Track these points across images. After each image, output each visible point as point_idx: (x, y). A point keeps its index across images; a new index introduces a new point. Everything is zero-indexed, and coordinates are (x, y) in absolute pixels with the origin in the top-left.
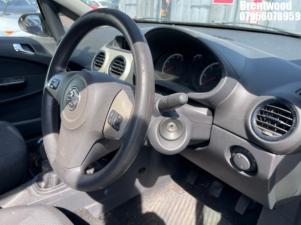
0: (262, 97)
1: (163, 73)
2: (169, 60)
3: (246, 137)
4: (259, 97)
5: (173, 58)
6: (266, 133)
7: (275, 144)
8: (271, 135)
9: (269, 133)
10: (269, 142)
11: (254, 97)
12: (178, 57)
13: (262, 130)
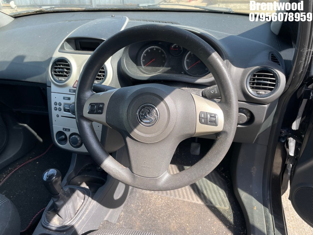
0: (248, 68)
1: (143, 67)
2: (146, 53)
3: (245, 100)
4: (246, 69)
5: (149, 51)
6: (261, 93)
7: (269, 98)
8: (264, 93)
9: (262, 92)
10: (264, 98)
11: (242, 70)
12: (155, 49)
13: (257, 91)
